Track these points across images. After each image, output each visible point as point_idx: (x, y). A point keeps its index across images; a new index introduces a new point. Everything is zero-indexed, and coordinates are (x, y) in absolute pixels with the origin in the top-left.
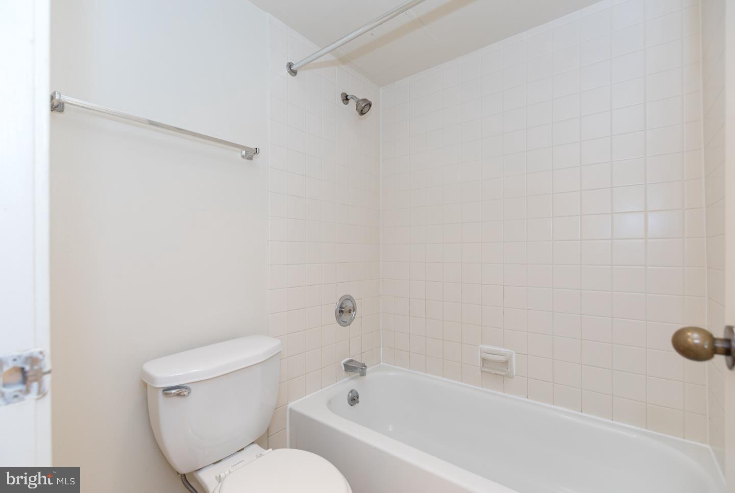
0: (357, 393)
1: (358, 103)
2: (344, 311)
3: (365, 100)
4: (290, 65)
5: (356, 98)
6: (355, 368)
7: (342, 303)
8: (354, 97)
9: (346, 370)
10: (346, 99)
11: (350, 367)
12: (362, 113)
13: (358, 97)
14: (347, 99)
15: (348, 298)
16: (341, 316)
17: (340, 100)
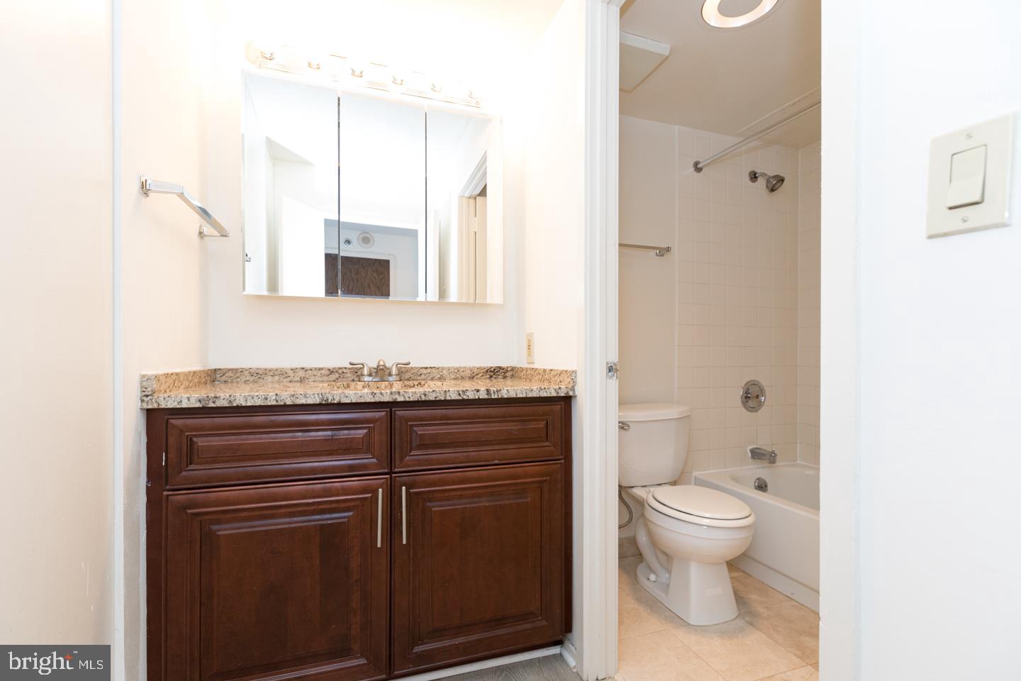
0: (765, 481)
1: (768, 181)
2: (752, 396)
3: (775, 177)
4: (696, 164)
5: (766, 175)
6: (764, 455)
7: (748, 389)
8: (763, 175)
9: (753, 457)
10: (754, 177)
11: (757, 454)
12: (772, 190)
13: (768, 174)
14: (756, 177)
15: (754, 384)
16: (747, 402)
17: (747, 178)
